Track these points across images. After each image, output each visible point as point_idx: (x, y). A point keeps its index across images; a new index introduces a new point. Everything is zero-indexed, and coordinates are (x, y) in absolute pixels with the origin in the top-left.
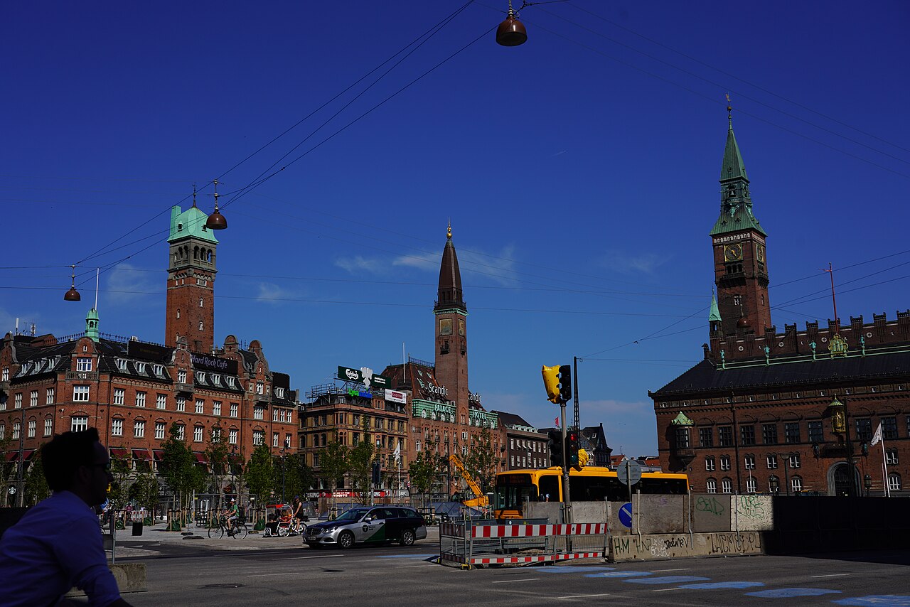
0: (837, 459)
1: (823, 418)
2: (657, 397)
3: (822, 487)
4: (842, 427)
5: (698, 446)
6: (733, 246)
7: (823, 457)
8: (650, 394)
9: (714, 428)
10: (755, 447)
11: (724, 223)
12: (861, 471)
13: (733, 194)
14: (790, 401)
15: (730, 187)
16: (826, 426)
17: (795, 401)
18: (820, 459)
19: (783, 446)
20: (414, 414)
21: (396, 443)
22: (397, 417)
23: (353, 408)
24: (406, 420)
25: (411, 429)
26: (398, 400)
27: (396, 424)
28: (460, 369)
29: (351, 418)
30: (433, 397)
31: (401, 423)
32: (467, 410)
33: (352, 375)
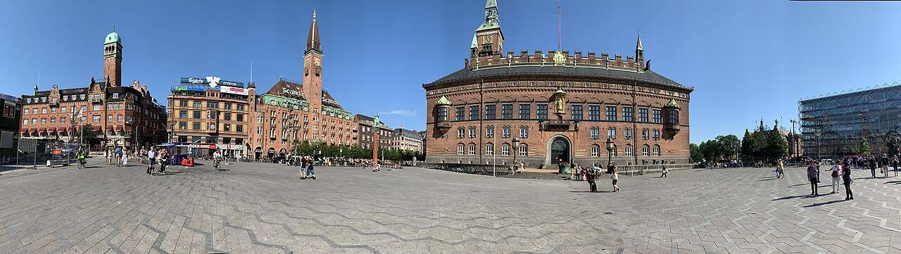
0: (556, 133)
1: (549, 102)
2: (429, 87)
3: (543, 153)
4: (562, 110)
5: (453, 120)
6: (488, 37)
7: (545, 131)
8: (424, 86)
9: (467, 107)
10: (495, 121)
11: (485, 26)
12: (573, 143)
13: (491, 14)
14: (526, 88)
16: (551, 109)
17: (529, 88)
18: (543, 132)
19: (516, 121)
20: (262, 103)
21: (234, 117)
22: (235, 102)
23: (179, 97)
24: (247, 104)
25: (253, 110)
26: (238, 93)
27: (234, 106)
28: (314, 83)
29: (177, 103)
30: (287, 95)
31: (240, 106)
32: (320, 106)
33: (196, 81)
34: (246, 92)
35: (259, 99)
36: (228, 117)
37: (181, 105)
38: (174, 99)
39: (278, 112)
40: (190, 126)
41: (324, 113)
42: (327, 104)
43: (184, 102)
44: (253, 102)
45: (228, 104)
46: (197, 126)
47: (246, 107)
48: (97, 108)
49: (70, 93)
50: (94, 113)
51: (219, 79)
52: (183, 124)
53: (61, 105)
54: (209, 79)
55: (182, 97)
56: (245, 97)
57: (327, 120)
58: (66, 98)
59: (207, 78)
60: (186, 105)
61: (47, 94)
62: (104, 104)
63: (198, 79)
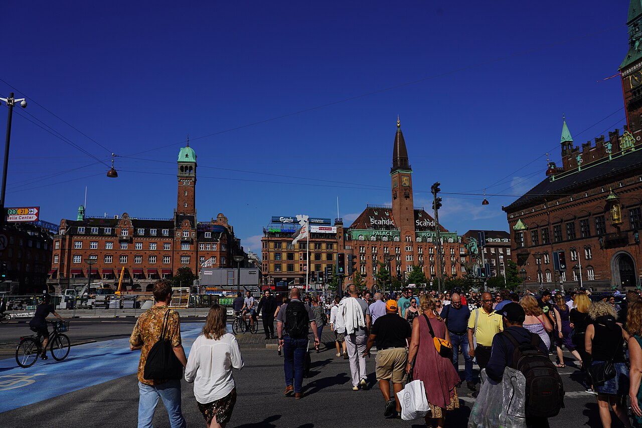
0: (617, 249)
1: (605, 212)
2: (508, 210)
3: (608, 276)
4: (618, 219)
5: (531, 246)
6: (636, 74)
7: (606, 248)
8: (503, 209)
9: (539, 229)
10: (563, 243)
11: (629, 57)
12: (636, 259)
13: (637, 30)
14: (581, 200)
15: (635, 26)
16: (607, 220)
17: (585, 200)
18: (605, 250)
19: (579, 241)
20: (350, 238)
21: (324, 257)
22: (324, 242)
23: (273, 239)
24: (336, 242)
25: (342, 248)
26: (327, 232)
27: (324, 246)
28: (404, 208)
29: (272, 245)
30: (376, 227)
31: (329, 245)
32: (413, 232)
33: (286, 220)
34: (334, 230)
35: (347, 235)
36: (318, 257)
37: (275, 247)
38: (269, 241)
39: (366, 247)
40: (284, 267)
41: (419, 239)
42: (422, 229)
43: (278, 244)
44: (341, 240)
45: (318, 245)
46: (291, 267)
47: (335, 246)
48: (186, 247)
49: (147, 224)
50: (182, 253)
51: (308, 217)
52: (278, 266)
53: (135, 239)
54: (299, 218)
55: (276, 239)
56: (333, 235)
57: (423, 246)
58: (141, 231)
59: (297, 216)
60: (280, 247)
61: (113, 223)
62: (195, 244)
63: (289, 218)
